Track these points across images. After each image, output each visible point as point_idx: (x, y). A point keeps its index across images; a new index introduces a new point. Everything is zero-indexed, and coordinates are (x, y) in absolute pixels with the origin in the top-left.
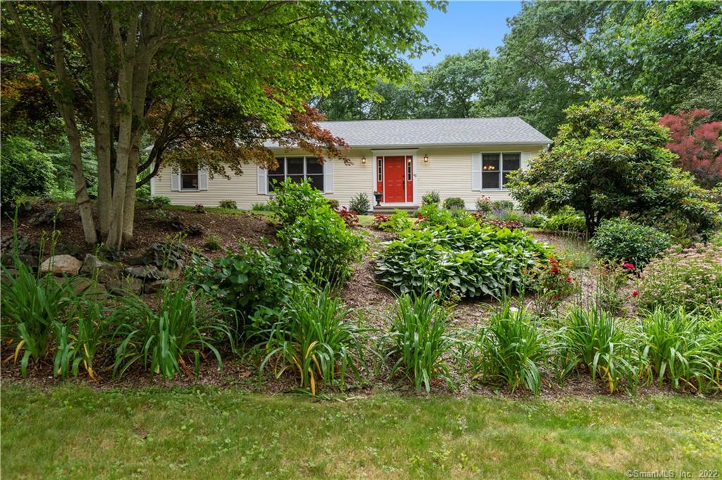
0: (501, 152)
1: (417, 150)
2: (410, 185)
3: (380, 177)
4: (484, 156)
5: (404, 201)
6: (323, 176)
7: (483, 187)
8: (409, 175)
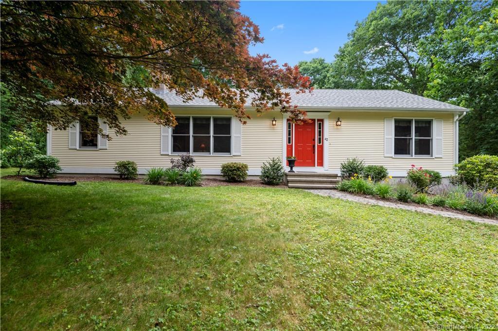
0: (414, 119)
1: (329, 113)
2: (321, 149)
3: (289, 140)
4: (396, 121)
5: (315, 166)
6: (230, 137)
7: (395, 153)
8: (320, 139)
